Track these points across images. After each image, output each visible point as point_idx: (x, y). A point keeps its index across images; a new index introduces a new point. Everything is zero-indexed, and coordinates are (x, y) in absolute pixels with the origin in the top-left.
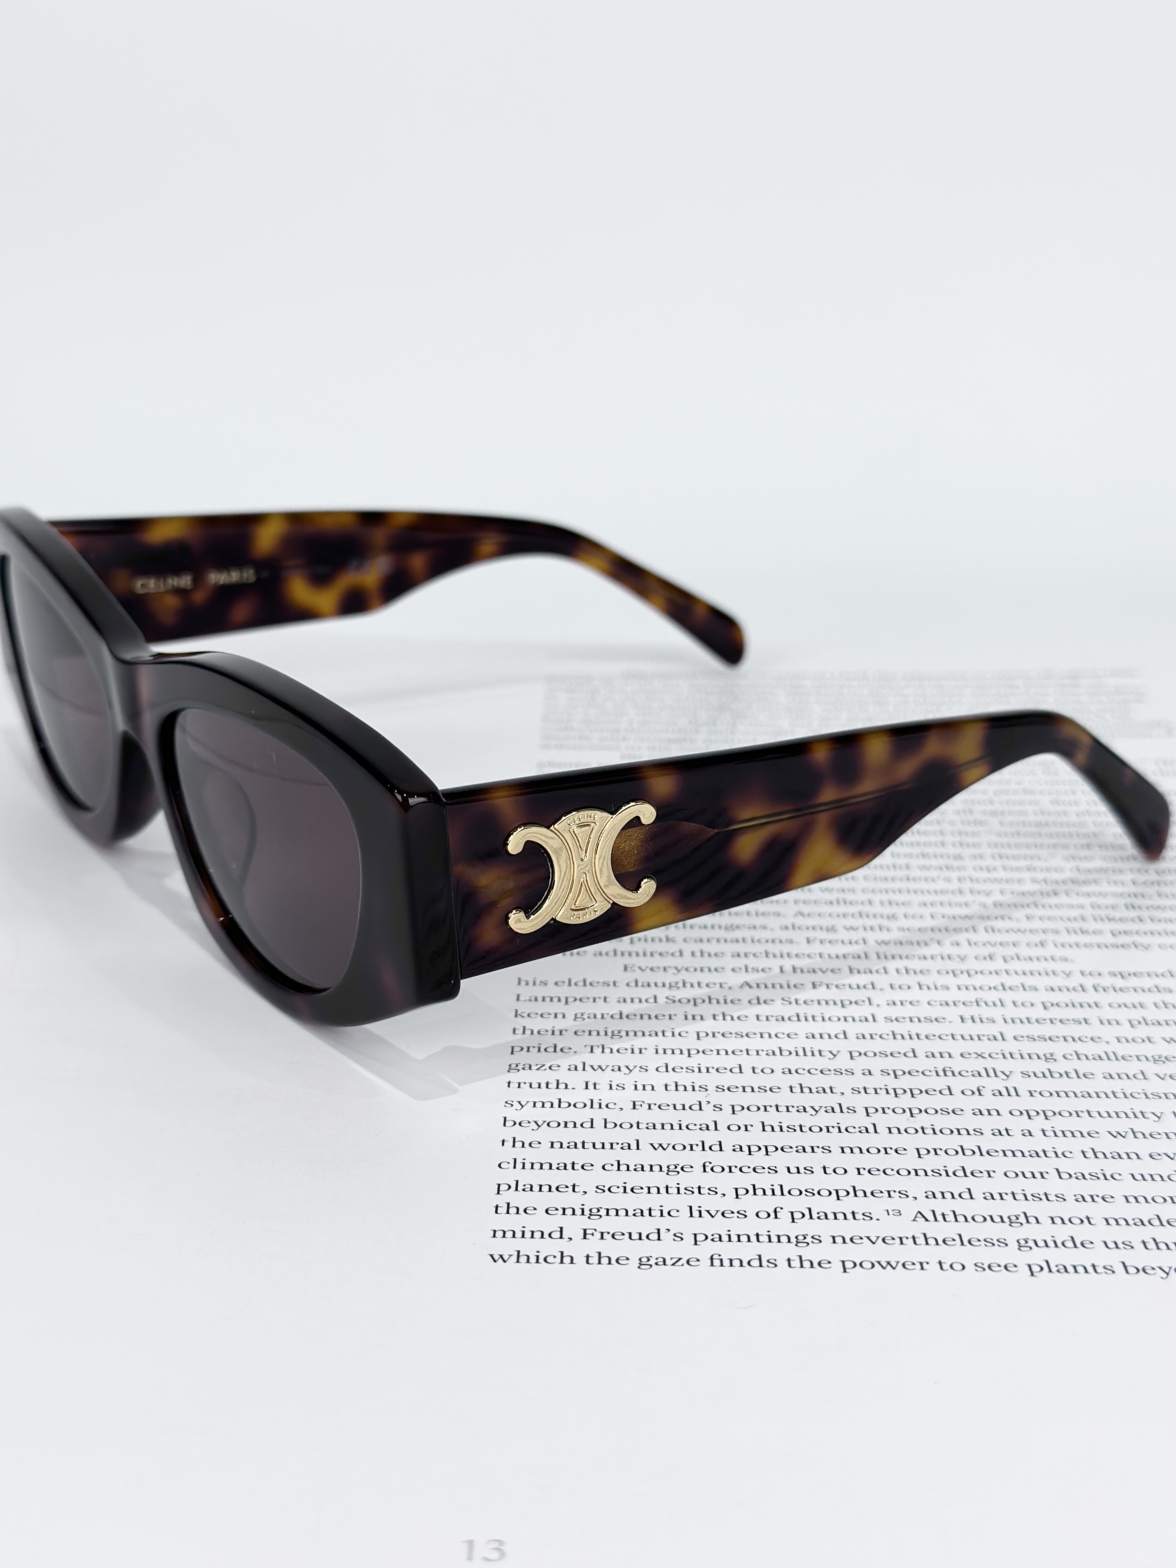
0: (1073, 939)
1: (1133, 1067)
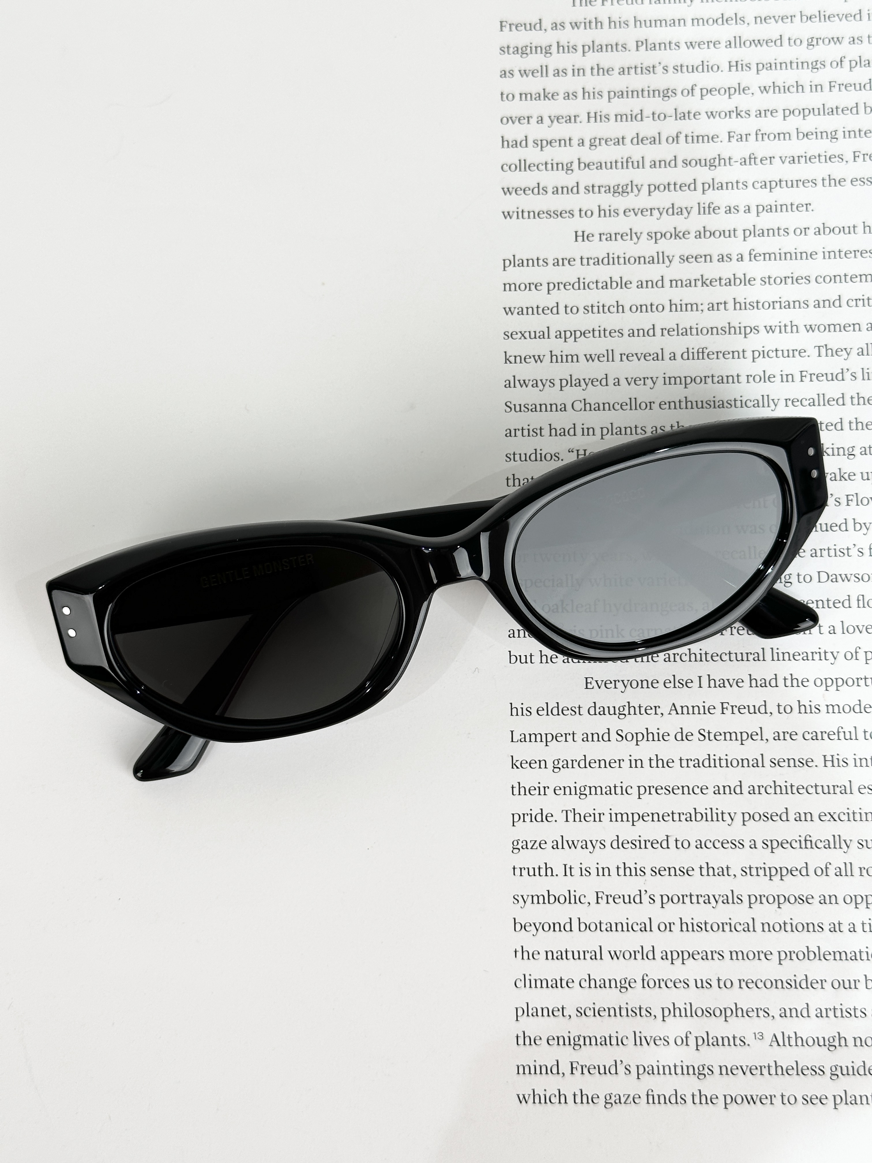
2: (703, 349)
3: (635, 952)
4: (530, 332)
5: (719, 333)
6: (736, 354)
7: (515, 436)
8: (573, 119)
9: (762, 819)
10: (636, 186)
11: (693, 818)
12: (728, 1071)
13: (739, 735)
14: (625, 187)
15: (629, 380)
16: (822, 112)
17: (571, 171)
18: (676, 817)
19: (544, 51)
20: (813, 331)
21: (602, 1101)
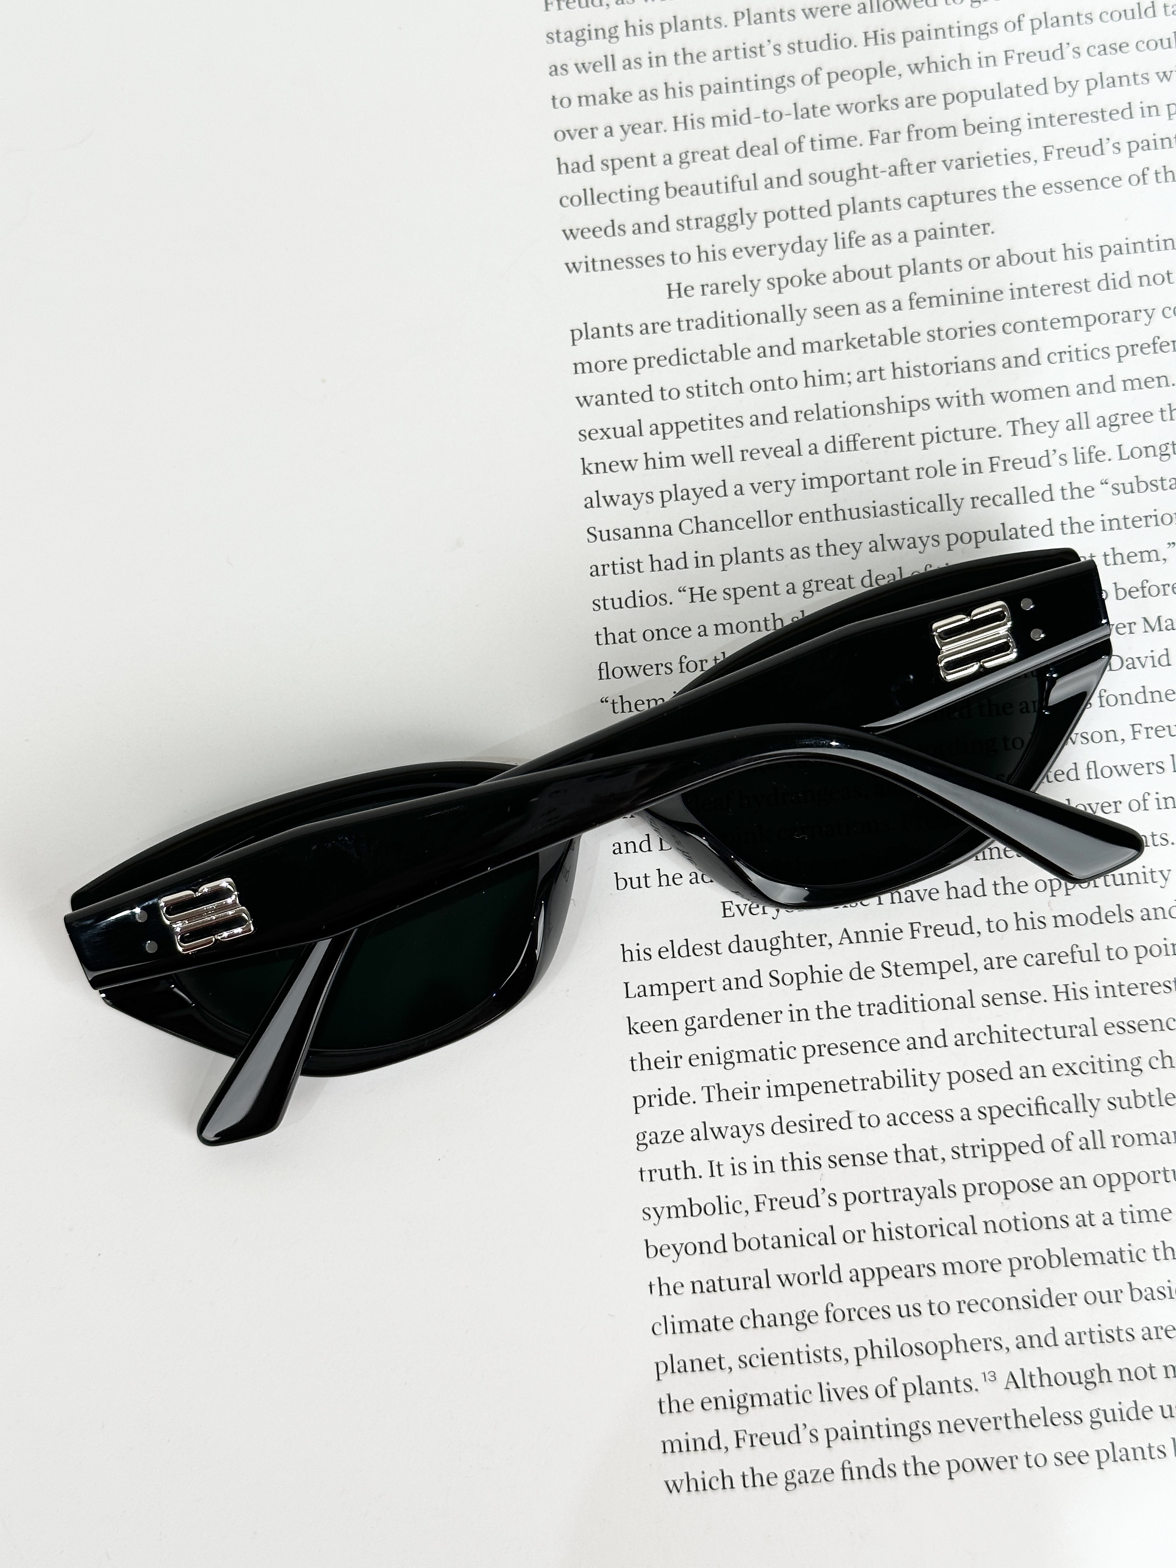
2: (854, 436)
3: (814, 1274)
4: (614, 429)
5: (875, 412)
6: (900, 440)
7: (604, 574)
8: (654, 127)
9: (975, 1079)
10: (748, 214)
11: (882, 1085)
12: (950, 1427)
13: (937, 966)
14: (732, 218)
15: (756, 486)
16: (997, 95)
17: (656, 201)
18: (858, 1085)
19: (607, 34)
20: (1004, 401)
21: (781, 1481)
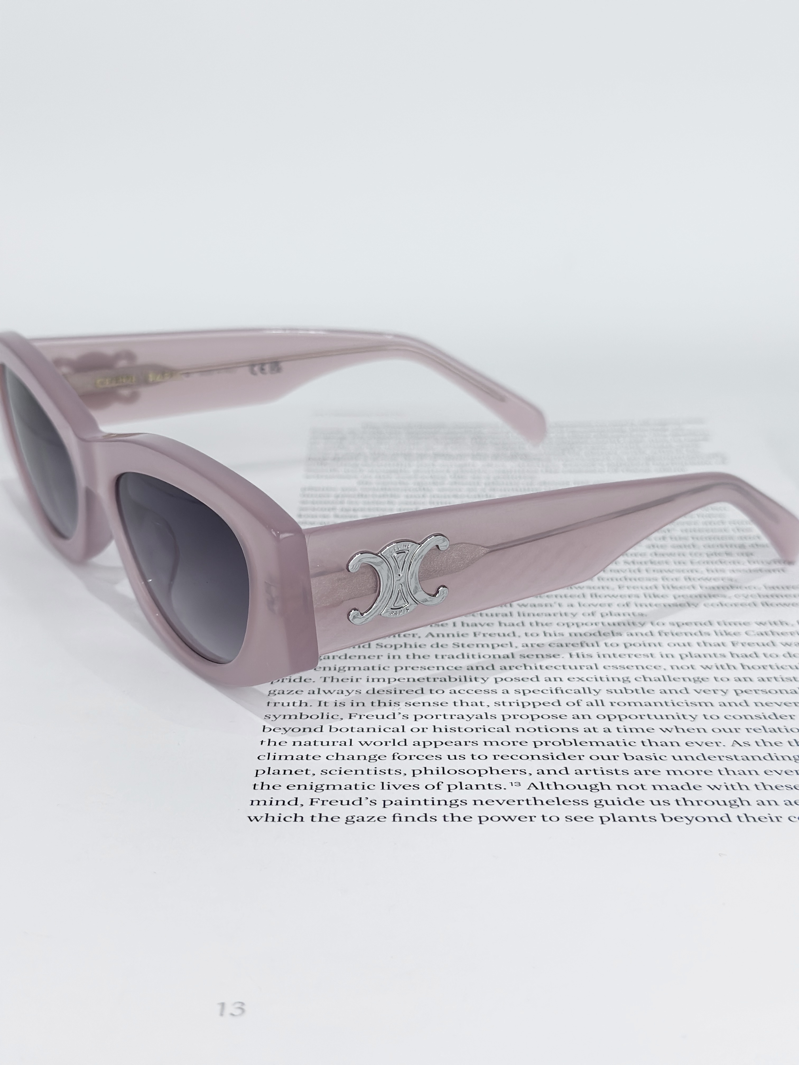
0: (648, 601)
1: (679, 686)
9: (513, 680)
11: (447, 680)
13: (490, 645)
18: (431, 680)
21: (343, 820)
